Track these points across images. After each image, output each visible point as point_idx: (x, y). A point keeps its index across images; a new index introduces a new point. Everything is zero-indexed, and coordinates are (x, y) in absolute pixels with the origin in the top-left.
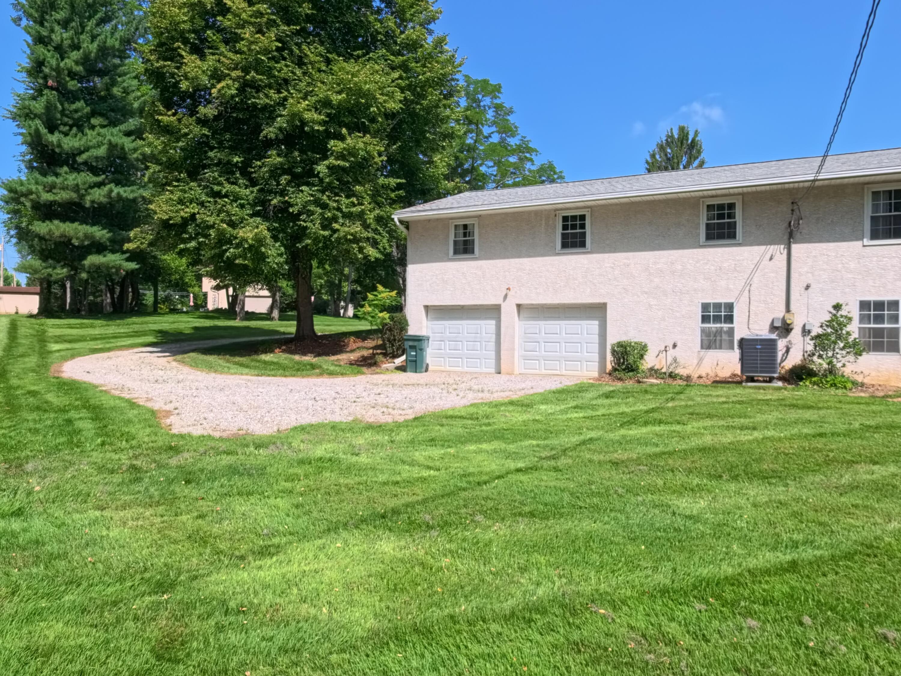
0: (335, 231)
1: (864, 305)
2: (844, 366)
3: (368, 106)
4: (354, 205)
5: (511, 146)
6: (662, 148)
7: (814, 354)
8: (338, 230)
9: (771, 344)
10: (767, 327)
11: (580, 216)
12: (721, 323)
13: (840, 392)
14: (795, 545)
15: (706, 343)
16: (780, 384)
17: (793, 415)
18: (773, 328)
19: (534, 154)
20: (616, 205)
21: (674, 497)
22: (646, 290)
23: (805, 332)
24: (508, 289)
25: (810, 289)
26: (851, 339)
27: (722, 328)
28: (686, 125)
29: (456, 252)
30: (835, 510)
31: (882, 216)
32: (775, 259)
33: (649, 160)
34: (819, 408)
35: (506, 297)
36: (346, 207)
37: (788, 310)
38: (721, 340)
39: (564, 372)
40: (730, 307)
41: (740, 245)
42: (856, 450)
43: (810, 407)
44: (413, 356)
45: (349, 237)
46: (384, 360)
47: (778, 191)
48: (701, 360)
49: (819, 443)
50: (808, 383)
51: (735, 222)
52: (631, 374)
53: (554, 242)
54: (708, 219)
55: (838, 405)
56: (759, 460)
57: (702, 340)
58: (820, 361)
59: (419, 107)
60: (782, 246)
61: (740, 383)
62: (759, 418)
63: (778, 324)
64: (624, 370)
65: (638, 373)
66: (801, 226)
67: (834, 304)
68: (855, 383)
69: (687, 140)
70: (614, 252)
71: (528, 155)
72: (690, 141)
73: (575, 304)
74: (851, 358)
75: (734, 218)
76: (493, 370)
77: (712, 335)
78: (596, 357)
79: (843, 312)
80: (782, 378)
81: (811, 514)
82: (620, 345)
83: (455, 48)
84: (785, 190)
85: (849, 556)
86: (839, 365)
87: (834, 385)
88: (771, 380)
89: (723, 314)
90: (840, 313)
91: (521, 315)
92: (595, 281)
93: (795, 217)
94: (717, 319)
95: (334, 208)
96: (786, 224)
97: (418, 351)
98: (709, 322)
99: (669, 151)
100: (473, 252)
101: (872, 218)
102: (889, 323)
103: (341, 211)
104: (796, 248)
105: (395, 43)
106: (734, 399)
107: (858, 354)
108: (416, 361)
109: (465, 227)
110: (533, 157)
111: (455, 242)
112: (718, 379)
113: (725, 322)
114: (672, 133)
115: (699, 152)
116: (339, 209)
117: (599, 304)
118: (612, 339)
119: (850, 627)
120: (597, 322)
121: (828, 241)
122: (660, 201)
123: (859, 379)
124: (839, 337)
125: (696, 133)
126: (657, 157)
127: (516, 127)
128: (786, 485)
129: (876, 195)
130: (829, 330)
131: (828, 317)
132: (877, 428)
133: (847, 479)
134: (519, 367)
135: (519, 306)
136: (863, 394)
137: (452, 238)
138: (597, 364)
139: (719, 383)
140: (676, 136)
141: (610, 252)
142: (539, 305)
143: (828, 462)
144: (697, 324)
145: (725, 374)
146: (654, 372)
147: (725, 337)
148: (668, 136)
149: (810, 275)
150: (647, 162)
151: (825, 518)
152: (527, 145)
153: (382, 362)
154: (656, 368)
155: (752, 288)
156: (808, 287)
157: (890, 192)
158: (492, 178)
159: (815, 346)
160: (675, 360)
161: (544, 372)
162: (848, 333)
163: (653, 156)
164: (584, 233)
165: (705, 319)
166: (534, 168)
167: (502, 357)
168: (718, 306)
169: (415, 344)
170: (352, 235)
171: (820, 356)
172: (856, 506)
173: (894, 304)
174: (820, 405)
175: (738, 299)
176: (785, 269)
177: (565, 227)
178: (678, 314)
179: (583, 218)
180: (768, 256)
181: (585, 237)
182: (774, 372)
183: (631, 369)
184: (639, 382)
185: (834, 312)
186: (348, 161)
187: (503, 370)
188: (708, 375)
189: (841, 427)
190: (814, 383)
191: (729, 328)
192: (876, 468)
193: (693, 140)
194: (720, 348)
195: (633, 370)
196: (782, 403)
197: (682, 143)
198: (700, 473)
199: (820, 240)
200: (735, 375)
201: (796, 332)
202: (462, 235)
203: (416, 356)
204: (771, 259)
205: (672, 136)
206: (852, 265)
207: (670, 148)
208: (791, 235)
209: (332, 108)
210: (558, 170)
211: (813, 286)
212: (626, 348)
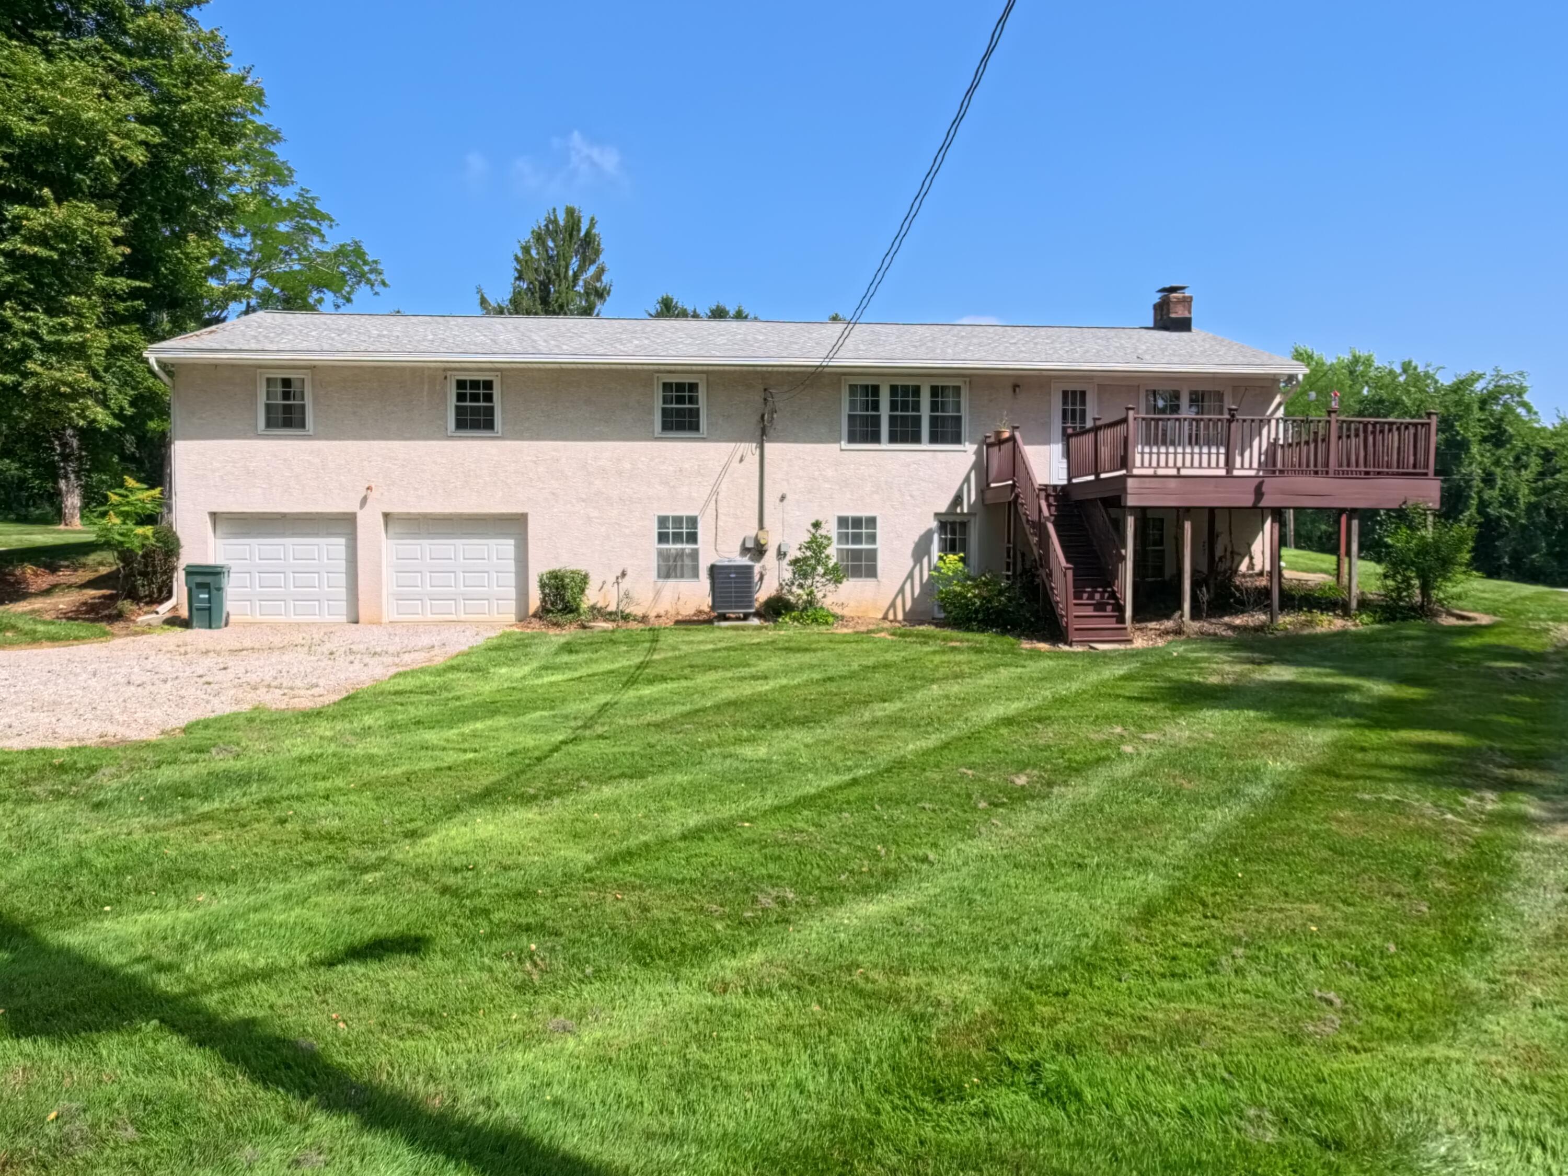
0: (26, 375)
1: (843, 522)
2: (825, 596)
3: (91, 153)
4: (64, 329)
5: (280, 202)
6: (539, 238)
7: (793, 584)
8: (34, 374)
9: (746, 572)
10: (737, 548)
11: (485, 382)
12: (682, 542)
13: (823, 629)
14: (850, 769)
15: (664, 569)
16: (755, 622)
17: (795, 660)
18: (745, 550)
19: (325, 224)
20: (539, 370)
21: (737, 747)
22: (584, 496)
23: (781, 554)
24: (369, 488)
25: (785, 501)
26: (831, 564)
27: (683, 550)
28: (577, 207)
29: (269, 424)
30: (867, 742)
31: (861, 416)
32: (746, 459)
33: (520, 255)
34: (815, 650)
35: (364, 501)
36: (50, 333)
37: (761, 527)
38: (682, 566)
39: (463, 617)
40: (693, 521)
41: (704, 439)
42: (865, 691)
43: (806, 650)
44: (203, 600)
45: (63, 389)
46: (135, 607)
47: (749, 372)
48: (658, 593)
49: (832, 687)
50: (787, 619)
51: (698, 409)
52: (570, 616)
53: (444, 418)
54: (665, 402)
55: (832, 646)
56: (789, 708)
57: (659, 566)
58: (800, 591)
59: (178, 157)
60: (754, 445)
61: (709, 622)
62: (763, 666)
63: (750, 544)
64: (560, 611)
65: (579, 615)
66: (775, 422)
67: (813, 521)
68: (835, 616)
69: (579, 230)
70: (538, 439)
71: (313, 224)
72: (582, 234)
73: (477, 514)
74: (831, 587)
75: (697, 403)
76: (344, 619)
77: (672, 560)
78: (512, 592)
79: (822, 532)
80: (758, 614)
81: (852, 747)
82: (554, 575)
83: (247, 66)
84: (757, 372)
85: (888, 770)
86: (819, 595)
87: (815, 620)
88: (746, 617)
89: (685, 530)
90: (819, 532)
91: (391, 530)
92: (509, 481)
93: (768, 408)
94: (678, 538)
95: (24, 333)
96: (758, 418)
97: (214, 592)
98: (668, 542)
99: (551, 244)
100: (302, 425)
101: (850, 417)
102: (867, 543)
103: (39, 338)
104: (768, 446)
105: (125, 32)
106: (723, 645)
107: (838, 581)
108: (209, 609)
109: (287, 382)
110: (324, 229)
111: (268, 407)
112: (680, 618)
113: (688, 542)
114: (555, 217)
115: (597, 252)
116: (34, 335)
117: (517, 514)
118: (538, 568)
119: (904, 807)
120: (512, 542)
121: (805, 442)
122: (600, 370)
123: (838, 611)
124: (818, 562)
125: (592, 223)
126: (534, 252)
127: (289, 169)
128: (823, 727)
129: (853, 389)
130: (809, 553)
131: (807, 537)
132: (875, 668)
133: (867, 716)
134: (390, 612)
135: (386, 516)
136: (845, 631)
137: (262, 399)
138: (513, 602)
139: (685, 623)
140: (562, 223)
141: (531, 438)
142: (419, 514)
143: (848, 704)
144: (652, 545)
145: (688, 611)
146: (598, 612)
147: (687, 562)
148: (549, 221)
149: (785, 483)
150: (517, 259)
151: (862, 748)
152: (311, 206)
153: (133, 612)
154: (599, 606)
155: (720, 498)
156: (783, 498)
157: (867, 387)
158: (243, 256)
159: (794, 573)
160: (627, 595)
161: (430, 617)
162: (827, 557)
163: (526, 250)
164: (491, 409)
165: (663, 538)
166: (327, 249)
167: (361, 597)
168: (678, 520)
169: (207, 579)
170: (69, 385)
171: (801, 586)
172: (882, 737)
173: (872, 521)
174: (814, 646)
175: (703, 511)
176: (757, 474)
177: (461, 397)
178: (627, 531)
179: (488, 385)
180: (738, 457)
181: (492, 415)
182: (750, 607)
183: (570, 609)
184: (584, 627)
185: (813, 531)
186: (53, 248)
187: (362, 618)
188: (667, 612)
189: (843, 670)
190: (795, 619)
191: (693, 550)
192: (886, 704)
193: (588, 233)
194: (682, 576)
195: (571, 611)
196: (774, 647)
197: (571, 236)
198: (744, 725)
199: (796, 440)
200: (700, 612)
201: (771, 554)
202: (280, 395)
203: (209, 600)
204: (741, 460)
205: (555, 222)
206: (830, 473)
207: (554, 241)
208: (763, 432)
209: (13, 142)
210: (370, 258)
211: (789, 497)
212: (562, 580)
